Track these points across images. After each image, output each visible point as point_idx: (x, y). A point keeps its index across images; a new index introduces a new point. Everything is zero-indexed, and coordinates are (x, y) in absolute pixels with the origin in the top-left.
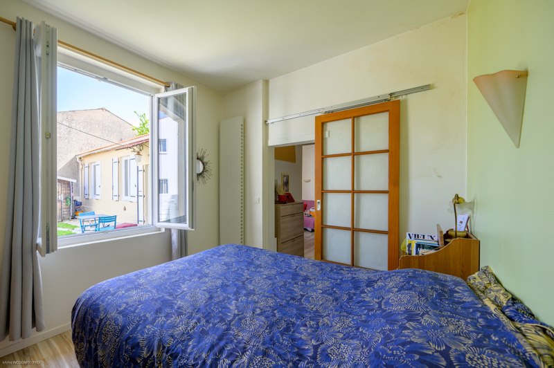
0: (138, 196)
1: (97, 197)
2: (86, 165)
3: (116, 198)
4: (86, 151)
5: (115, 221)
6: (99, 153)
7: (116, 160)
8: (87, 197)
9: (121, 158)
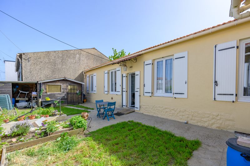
0: (122, 91)
1: (94, 92)
2: (88, 76)
3: (107, 93)
4: (87, 69)
5: (115, 105)
6: (96, 69)
7: (106, 72)
8: (88, 92)
9: (109, 71)
